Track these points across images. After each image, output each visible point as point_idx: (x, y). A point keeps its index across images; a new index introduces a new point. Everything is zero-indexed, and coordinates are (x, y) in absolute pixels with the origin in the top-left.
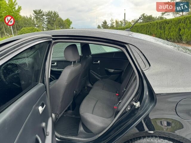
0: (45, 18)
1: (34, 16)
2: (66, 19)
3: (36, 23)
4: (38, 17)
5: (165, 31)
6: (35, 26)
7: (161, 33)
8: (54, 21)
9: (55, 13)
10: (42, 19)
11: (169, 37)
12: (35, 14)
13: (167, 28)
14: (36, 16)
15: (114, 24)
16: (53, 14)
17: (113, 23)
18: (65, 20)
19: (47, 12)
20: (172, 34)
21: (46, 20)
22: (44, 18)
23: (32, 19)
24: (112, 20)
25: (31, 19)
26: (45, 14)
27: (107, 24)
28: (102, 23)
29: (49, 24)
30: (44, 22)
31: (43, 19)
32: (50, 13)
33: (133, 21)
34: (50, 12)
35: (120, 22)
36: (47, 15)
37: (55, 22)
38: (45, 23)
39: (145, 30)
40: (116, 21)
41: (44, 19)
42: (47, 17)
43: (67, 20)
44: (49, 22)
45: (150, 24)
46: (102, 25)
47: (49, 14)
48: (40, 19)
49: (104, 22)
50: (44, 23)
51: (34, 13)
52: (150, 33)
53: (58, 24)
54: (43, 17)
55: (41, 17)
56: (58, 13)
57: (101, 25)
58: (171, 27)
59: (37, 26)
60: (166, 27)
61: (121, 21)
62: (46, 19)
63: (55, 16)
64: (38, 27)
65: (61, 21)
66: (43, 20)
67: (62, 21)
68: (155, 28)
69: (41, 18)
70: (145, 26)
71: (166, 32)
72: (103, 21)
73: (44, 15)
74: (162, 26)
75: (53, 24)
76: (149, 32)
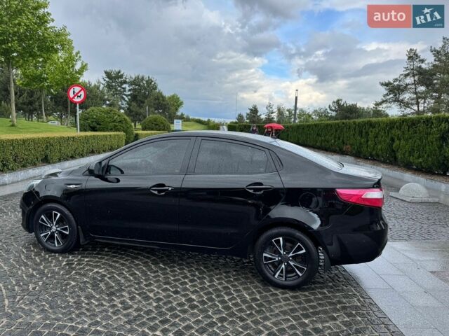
0: (128, 88)
1: (104, 82)
2: (172, 94)
3: (106, 97)
4: (112, 86)
5: (367, 141)
6: (105, 103)
7: (361, 144)
8: (146, 97)
9: (149, 82)
10: (120, 91)
11: (374, 153)
12: (107, 80)
13: (371, 135)
14: (108, 82)
15: (275, 116)
16: (144, 82)
17: (272, 113)
18: (170, 98)
19: (134, 77)
20: (379, 147)
21: (129, 93)
22: (124, 88)
23: (101, 89)
24: (269, 106)
25: (98, 88)
26: (127, 80)
27: (258, 114)
28: (248, 112)
29: (133, 101)
30: (125, 97)
31: (122, 90)
32: (138, 78)
33: (315, 111)
34: (140, 77)
35: (287, 113)
36: (131, 83)
37: (148, 99)
38: (126, 99)
39: (333, 136)
40: (279, 110)
41: (125, 91)
42: (131, 87)
43: (173, 96)
44: (134, 98)
45: (343, 123)
46: (248, 114)
47: (136, 82)
48: (116, 90)
49: (251, 110)
50: (124, 99)
51: (104, 75)
52: (341, 141)
53: (154, 104)
54: (124, 86)
55: (119, 86)
56: (157, 82)
57: (245, 115)
58: (378, 134)
59: (108, 102)
60: (370, 133)
61: (288, 110)
62: (130, 90)
63: (148, 87)
64: (110, 105)
65: (161, 99)
66: (121, 93)
67: (163, 97)
68: (352, 133)
69: (119, 89)
70: (333, 127)
71: (369, 143)
72: (251, 107)
73: (125, 82)
74: (364, 131)
75: (143, 102)
76: (339, 139)
